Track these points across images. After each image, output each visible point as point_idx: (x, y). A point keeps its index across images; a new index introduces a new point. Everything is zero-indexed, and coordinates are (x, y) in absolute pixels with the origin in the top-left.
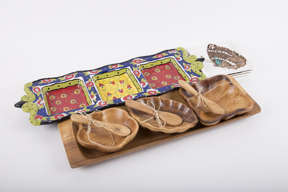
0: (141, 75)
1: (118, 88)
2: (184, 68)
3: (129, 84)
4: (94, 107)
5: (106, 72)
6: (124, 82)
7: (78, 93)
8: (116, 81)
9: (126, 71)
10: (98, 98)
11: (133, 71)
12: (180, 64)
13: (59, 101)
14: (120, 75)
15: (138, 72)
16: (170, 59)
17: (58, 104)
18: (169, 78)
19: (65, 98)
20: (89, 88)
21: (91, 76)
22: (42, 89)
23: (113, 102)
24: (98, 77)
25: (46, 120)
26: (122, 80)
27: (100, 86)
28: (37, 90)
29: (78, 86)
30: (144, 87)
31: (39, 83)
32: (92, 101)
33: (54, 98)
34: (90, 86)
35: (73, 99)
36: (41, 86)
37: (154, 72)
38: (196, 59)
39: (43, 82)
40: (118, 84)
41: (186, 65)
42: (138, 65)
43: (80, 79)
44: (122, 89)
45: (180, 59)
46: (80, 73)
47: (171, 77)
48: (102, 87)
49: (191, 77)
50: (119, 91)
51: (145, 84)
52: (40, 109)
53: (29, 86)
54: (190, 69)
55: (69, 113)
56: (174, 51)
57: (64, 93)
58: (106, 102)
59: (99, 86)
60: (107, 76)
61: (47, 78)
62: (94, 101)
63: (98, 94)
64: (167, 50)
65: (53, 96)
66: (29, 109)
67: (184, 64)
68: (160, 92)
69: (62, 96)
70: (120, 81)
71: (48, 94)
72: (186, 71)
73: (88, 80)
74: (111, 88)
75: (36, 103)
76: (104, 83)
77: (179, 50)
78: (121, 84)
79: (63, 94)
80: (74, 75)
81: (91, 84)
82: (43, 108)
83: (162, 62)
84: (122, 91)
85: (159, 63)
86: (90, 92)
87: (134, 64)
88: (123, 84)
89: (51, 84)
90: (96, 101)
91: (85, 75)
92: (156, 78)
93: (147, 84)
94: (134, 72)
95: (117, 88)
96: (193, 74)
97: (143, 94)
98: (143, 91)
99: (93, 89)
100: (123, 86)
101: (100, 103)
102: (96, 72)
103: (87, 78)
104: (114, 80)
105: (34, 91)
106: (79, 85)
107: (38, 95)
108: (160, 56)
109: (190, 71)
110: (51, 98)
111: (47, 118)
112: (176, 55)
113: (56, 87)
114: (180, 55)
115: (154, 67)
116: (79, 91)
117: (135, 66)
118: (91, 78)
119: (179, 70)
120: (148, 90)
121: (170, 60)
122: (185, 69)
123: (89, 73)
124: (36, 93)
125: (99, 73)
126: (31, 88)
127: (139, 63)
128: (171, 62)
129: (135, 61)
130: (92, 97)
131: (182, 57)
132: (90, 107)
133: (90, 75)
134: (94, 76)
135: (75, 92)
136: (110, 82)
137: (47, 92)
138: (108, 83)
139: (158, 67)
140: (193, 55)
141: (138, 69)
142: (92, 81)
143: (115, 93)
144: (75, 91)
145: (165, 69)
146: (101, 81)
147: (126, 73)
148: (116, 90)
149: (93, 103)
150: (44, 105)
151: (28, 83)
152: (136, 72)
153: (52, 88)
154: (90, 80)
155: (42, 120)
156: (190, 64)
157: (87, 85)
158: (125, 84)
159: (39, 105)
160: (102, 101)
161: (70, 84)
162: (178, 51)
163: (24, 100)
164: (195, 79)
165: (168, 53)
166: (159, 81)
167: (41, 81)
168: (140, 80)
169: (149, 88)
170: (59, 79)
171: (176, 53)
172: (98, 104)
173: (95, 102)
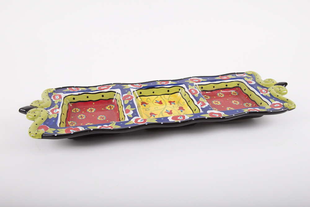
0: (199, 95)
1: (166, 109)
2: (259, 92)
3: (182, 106)
4: (126, 124)
5: (153, 87)
6: (175, 103)
7: (111, 108)
8: (165, 101)
9: (180, 90)
10: (135, 114)
11: (189, 89)
12: (253, 88)
13: (84, 115)
14: (171, 94)
15: (196, 91)
16: (238, 83)
17: (80, 118)
18: (237, 104)
19: (92, 113)
20: (125, 101)
21: (132, 90)
22: (64, 98)
23: (156, 120)
24: (141, 93)
25: (52, 132)
26: (173, 101)
27: (142, 104)
28: (57, 97)
29: (113, 101)
30: (204, 107)
31: (63, 91)
32: (126, 117)
33: (78, 111)
34: (127, 99)
35: (102, 115)
36: (64, 93)
37: (216, 95)
38: (275, 83)
39: (69, 90)
40: (166, 104)
41: (261, 89)
42: (195, 84)
43: (117, 92)
44: (171, 111)
45: (252, 82)
46: (118, 85)
47: (240, 103)
48: (145, 106)
49: (272, 103)
50: (167, 112)
51: (205, 104)
52: (50, 118)
53: (49, 92)
54: (269, 93)
55: (88, 127)
56: (243, 74)
57: (93, 108)
58: (145, 120)
59: (140, 104)
60: (153, 92)
61: (75, 86)
62: (128, 117)
63: (136, 109)
64: (235, 73)
65: (78, 108)
66: (35, 116)
67: (258, 88)
68: (226, 115)
69: (89, 110)
70: (170, 102)
71: (71, 105)
72: (262, 95)
73: (126, 93)
74: (156, 108)
75: (49, 110)
76: (148, 102)
77: (250, 73)
78: (171, 104)
79: (91, 108)
80: (110, 86)
81: (130, 97)
82: (56, 117)
83: (227, 85)
84: (170, 113)
85: (223, 86)
86: (126, 106)
87: (191, 82)
88: (173, 105)
89: (77, 93)
90: (132, 116)
91: (124, 88)
92: (219, 102)
93: (207, 104)
94: (190, 91)
95: (164, 108)
96: (273, 99)
97: (202, 115)
98: (201, 111)
99: (131, 103)
100: (172, 107)
101: (136, 120)
102: (140, 86)
103: (126, 91)
104: (161, 99)
105: (52, 98)
106: (114, 99)
107: (56, 103)
108: (225, 78)
109: (269, 96)
110: (74, 111)
111: (54, 130)
112: (246, 79)
113: (84, 98)
114: (252, 79)
115: (216, 90)
116: (112, 107)
117: (192, 85)
118: (132, 92)
119: (251, 95)
120: (209, 112)
121: (238, 85)
122: (261, 93)
123: (130, 86)
124: (54, 100)
125: (142, 88)
126: (50, 95)
127: (197, 82)
128: (238, 87)
129: (192, 80)
130: (128, 111)
131: (255, 81)
132: (121, 124)
133: (130, 88)
134: (136, 90)
135: (107, 108)
136: (156, 102)
137: (71, 102)
138: (153, 102)
139: (221, 91)
140: (271, 79)
141: (195, 88)
142: (131, 94)
143: (161, 114)
144: (107, 106)
145: (231, 94)
146: (144, 99)
147: (178, 92)
148: (163, 110)
149: (127, 119)
150: (58, 114)
151: (49, 89)
152: (192, 90)
153: (78, 99)
154: (129, 93)
155: (46, 131)
156: (267, 88)
157: (124, 99)
158: (176, 105)
159: (51, 113)
160: (140, 117)
161: (103, 96)
162: (249, 75)
163: (34, 105)
164: (279, 105)
165: (236, 76)
166: (223, 107)
167: (68, 88)
168: (197, 99)
169: (210, 109)
170: (89, 88)
171: (246, 77)
172: (133, 121)
173: (130, 119)
